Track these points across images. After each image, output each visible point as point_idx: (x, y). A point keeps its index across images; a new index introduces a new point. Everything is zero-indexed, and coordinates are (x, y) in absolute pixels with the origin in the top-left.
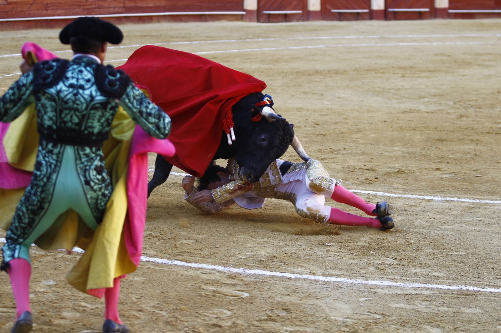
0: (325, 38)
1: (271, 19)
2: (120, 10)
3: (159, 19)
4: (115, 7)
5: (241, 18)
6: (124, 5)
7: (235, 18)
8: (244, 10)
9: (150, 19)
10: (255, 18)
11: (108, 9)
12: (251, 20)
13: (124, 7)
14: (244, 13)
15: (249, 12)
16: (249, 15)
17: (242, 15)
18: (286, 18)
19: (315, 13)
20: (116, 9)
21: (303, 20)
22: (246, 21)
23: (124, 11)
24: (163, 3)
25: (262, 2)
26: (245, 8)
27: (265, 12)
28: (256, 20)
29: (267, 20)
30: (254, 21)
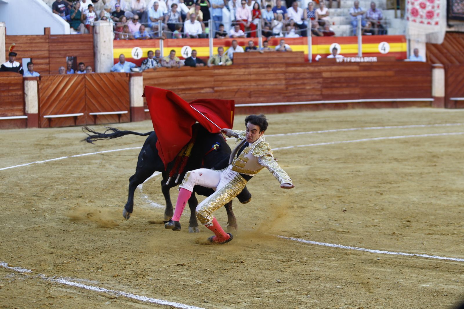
1: (457, 105)
2: (317, 98)
3: (354, 105)
4: (313, 95)
5: (429, 104)
6: (322, 92)
7: (424, 104)
8: (432, 97)
9: (345, 106)
10: (443, 104)
11: (306, 97)
12: (439, 106)
13: (321, 95)
14: (432, 100)
15: (437, 99)
16: (437, 102)
17: (431, 102)
20: (314, 97)
22: (434, 107)
23: (321, 98)
24: (357, 91)
25: (450, 90)
26: (433, 95)
27: (451, 99)
28: (443, 107)
29: (454, 106)
30: (441, 107)
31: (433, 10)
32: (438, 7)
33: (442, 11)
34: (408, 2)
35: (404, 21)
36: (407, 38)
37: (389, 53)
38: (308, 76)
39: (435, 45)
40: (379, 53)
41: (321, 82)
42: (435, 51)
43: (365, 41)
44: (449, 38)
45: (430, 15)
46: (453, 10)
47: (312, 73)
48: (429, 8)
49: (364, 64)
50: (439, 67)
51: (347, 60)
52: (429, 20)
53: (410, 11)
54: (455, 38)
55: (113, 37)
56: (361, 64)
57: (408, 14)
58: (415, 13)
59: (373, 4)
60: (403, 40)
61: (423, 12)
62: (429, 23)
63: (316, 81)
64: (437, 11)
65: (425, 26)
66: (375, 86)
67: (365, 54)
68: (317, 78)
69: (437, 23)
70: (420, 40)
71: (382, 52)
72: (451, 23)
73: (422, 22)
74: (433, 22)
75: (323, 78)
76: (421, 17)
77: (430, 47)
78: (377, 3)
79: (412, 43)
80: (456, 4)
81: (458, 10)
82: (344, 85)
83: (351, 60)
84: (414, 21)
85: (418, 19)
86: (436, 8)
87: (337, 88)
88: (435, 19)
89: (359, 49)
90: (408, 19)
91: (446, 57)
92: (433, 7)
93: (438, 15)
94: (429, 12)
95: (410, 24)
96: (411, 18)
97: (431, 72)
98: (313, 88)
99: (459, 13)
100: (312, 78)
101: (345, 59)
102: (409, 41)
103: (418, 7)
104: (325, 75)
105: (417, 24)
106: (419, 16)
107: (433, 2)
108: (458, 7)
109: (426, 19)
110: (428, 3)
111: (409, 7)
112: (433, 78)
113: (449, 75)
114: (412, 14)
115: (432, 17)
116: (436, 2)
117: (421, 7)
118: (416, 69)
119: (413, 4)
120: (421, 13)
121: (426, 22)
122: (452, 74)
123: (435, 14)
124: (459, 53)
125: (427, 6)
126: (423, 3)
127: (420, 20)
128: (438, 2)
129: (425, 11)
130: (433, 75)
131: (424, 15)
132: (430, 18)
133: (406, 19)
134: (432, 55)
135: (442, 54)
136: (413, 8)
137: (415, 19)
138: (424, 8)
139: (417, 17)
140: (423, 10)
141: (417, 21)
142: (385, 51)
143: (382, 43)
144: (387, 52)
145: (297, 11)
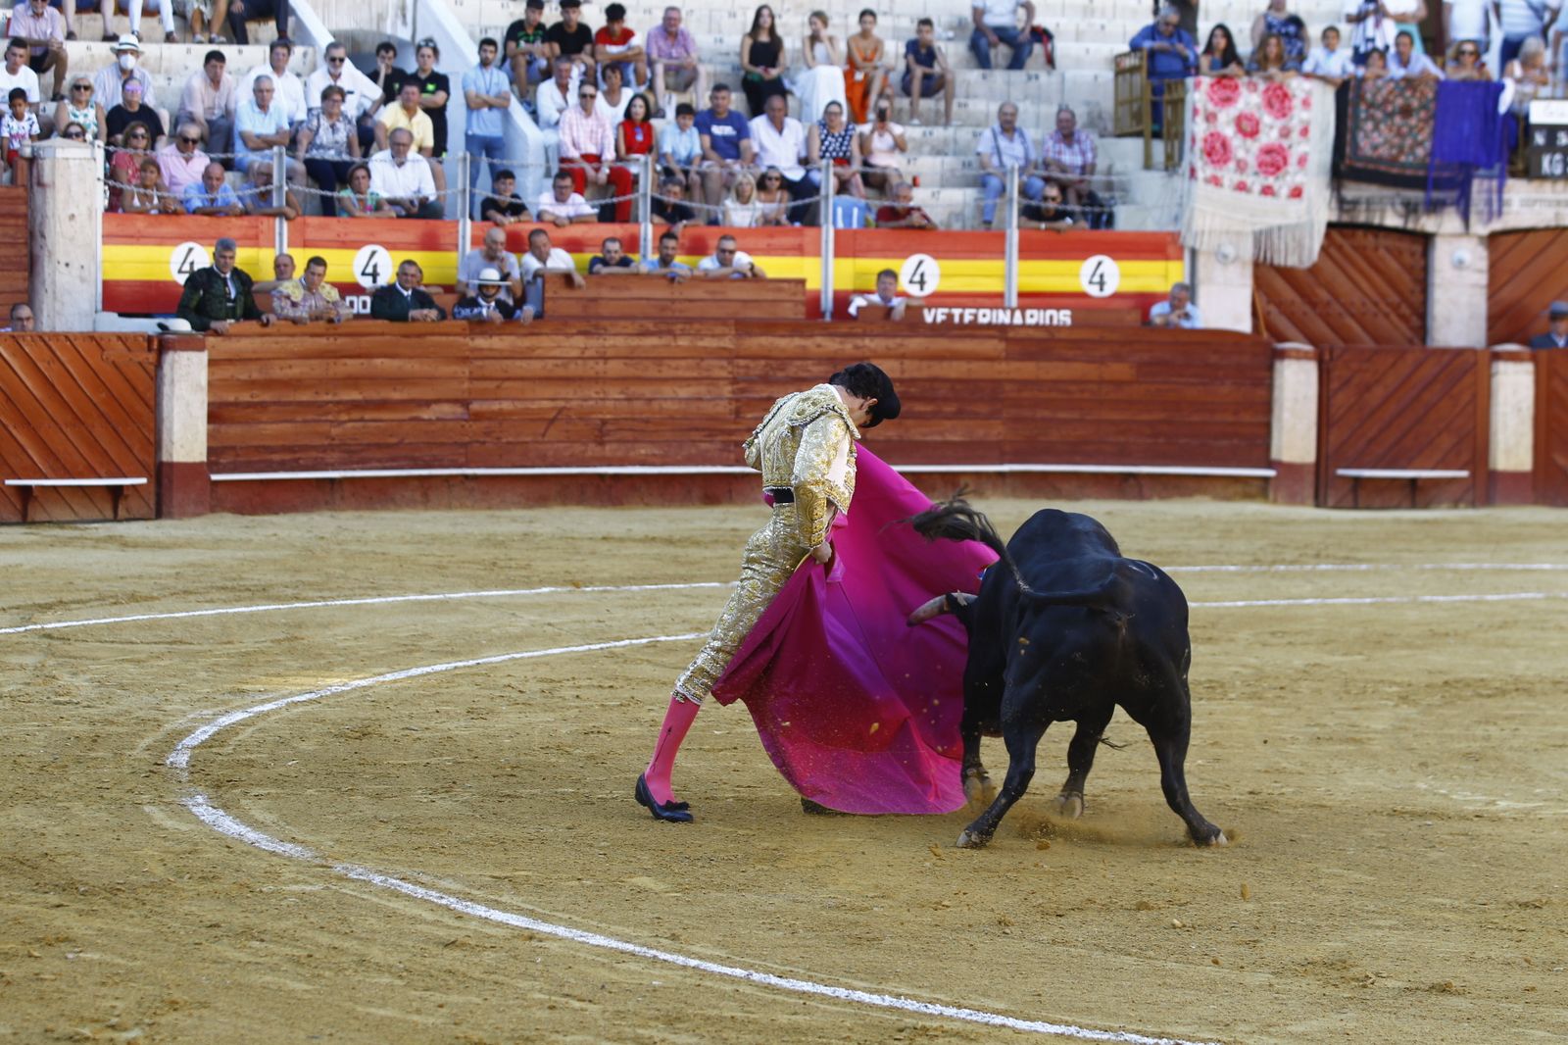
0: (1547, 566)
1: (1361, 494)
5: (1260, 490)
7: (1239, 488)
8: (1270, 464)
10: (1309, 491)
12: (1293, 499)
14: (1270, 473)
15: (1289, 470)
16: (1287, 482)
17: (1266, 479)
18: (1415, 494)
19: (1515, 477)
21: (1473, 504)
22: (1275, 501)
24: (996, 431)
25: (1334, 438)
26: (1275, 455)
27: (1341, 472)
28: (1311, 500)
29: (1350, 498)
30: (1303, 503)
31: (1285, 143)
32: (1305, 132)
33: (1317, 149)
34: (1195, 112)
35: (1180, 182)
36: (1189, 242)
37: (1116, 296)
39: (1286, 273)
40: (1084, 295)
42: (1288, 293)
43: (1028, 251)
44: (1340, 248)
45: (1274, 160)
46: (1356, 146)
48: (1269, 135)
49: (1022, 334)
50: (1300, 356)
52: (1270, 181)
53: (1199, 145)
54: (1361, 250)
55: (102, 202)
56: (1011, 334)
57: (1194, 157)
58: (1218, 151)
59: (1064, 115)
60: (1171, 250)
61: (1245, 150)
62: (1267, 191)
64: (1297, 148)
65: (1254, 199)
66: (1062, 415)
67: (1031, 299)
69: (1297, 193)
70: (1230, 250)
71: (1093, 291)
72: (1352, 191)
73: (1241, 187)
74: (1283, 186)
76: (1241, 166)
77: (1268, 276)
78: (1081, 113)
79: (1201, 260)
80: (1369, 126)
81: (1375, 148)
82: (950, 408)
84: (1216, 181)
85: (1229, 175)
86: (1295, 136)
87: (921, 416)
88: (1293, 176)
89: (1008, 277)
90: (1193, 172)
91: (1326, 318)
92: (1285, 133)
93: (1302, 161)
94: (1268, 151)
95: (1201, 188)
96: (1205, 170)
97: (1270, 368)
99: (1379, 160)
102: (1194, 253)
103: (1229, 131)
105: (1226, 192)
106: (1232, 165)
107: (1284, 115)
108: (1375, 135)
109: (1256, 174)
110: (1267, 119)
111: (1197, 128)
112: (1277, 393)
113: (1334, 385)
114: (1209, 154)
115: (1278, 169)
116: (1298, 116)
117: (1240, 130)
118: (1214, 359)
119: (1210, 118)
120: (1241, 154)
121: (1257, 188)
122: (1346, 383)
123: (1293, 159)
124: (1376, 304)
125: (1262, 127)
126: (1249, 118)
127: (1237, 178)
128: (1305, 115)
129: (1255, 146)
130: (1277, 382)
131: (1252, 161)
132: (1273, 174)
133: (1187, 173)
134: (1272, 309)
135: (1313, 305)
136: (1212, 135)
137: (1219, 174)
138: (1253, 133)
139: (1225, 168)
140: (1249, 142)
141: (1226, 182)
142: (1101, 289)
143: (1093, 261)
144: (1108, 291)
145: (780, 129)
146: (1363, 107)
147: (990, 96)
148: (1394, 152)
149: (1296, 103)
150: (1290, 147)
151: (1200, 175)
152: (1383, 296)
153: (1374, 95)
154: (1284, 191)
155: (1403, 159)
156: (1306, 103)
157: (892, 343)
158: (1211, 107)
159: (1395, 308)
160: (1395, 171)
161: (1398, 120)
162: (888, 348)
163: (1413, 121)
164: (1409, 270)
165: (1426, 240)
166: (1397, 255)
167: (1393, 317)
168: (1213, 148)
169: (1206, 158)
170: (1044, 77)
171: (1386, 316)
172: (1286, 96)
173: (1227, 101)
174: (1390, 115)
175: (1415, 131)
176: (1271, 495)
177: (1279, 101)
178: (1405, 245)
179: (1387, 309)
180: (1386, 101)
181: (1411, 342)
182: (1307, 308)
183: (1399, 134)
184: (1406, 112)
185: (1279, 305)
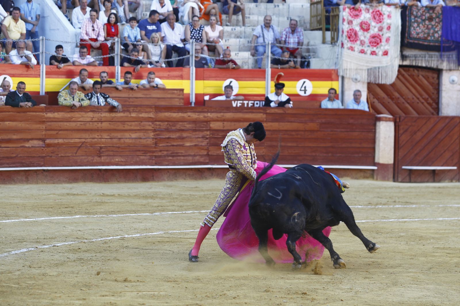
1: (412, 176)
2: (202, 160)
4: (195, 156)
5: (371, 174)
6: (208, 152)
7: (362, 174)
8: (375, 164)
10: (391, 176)
11: (185, 158)
12: (384, 179)
13: (208, 155)
14: (375, 168)
15: (382, 167)
16: (382, 171)
17: (373, 170)
18: (435, 176)
20: (197, 158)
21: (459, 180)
22: (377, 180)
23: (207, 161)
25: (401, 154)
26: (377, 160)
27: (404, 167)
28: (392, 179)
29: (408, 178)
30: (388, 180)
31: (381, 33)
32: (389, 28)
33: (394, 35)
34: (344, 20)
35: (337, 49)
36: (341, 73)
37: (311, 95)
38: (188, 126)
39: (382, 87)
40: (298, 95)
41: (208, 137)
42: (382, 94)
44: (403, 76)
45: (376, 40)
46: (410, 34)
47: (195, 122)
48: (374, 31)
49: (273, 111)
50: (387, 120)
51: (248, 104)
52: (375, 49)
53: (345, 34)
54: (412, 76)
56: (268, 111)
57: (343, 38)
58: (353, 36)
59: (293, 22)
60: (334, 76)
61: (364, 36)
62: (373, 53)
63: (201, 134)
64: (386, 34)
65: (368, 56)
66: (289, 144)
68: (202, 131)
69: (386, 53)
70: (358, 77)
71: (302, 93)
72: (407, 52)
73: (362, 52)
74: (380, 51)
75: (210, 130)
76: (362, 43)
77: (374, 88)
79: (346, 81)
80: (415, 25)
81: (418, 34)
83: (254, 104)
84: (352, 49)
85: (357, 46)
86: (385, 30)
88: (384, 46)
89: (267, 88)
90: (342, 44)
91: (397, 104)
92: (381, 29)
93: (388, 40)
94: (374, 37)
95: (346, 52)
96: (348, 44)
97: (375, 125)
98: (196, 145)
99: (419, 39)
100: (195, 130)
101: (246, 102)
102: (343, 78)
103: (357, 28)
104: (214, 125)
105: (356, 53)
106: (358, 42)
107: (380, 22)
108: (418, 28)
109: (369, 46)
110: (373, 24)
111: (344, 27)
112: (377, 135)
113: (401, 132)
114: (349, 38)
115: (378, 44)
116: (386, 21)
117: (362, 28)
118: (351, 121)
119: (350, 23)
120: (362, 38)
121: (369, 52)
122: (406, 131)
123: (384, 40)
124: (418, 99)
125: (371, 27)
126: (366, 23)
127: (361, 48)
128: (389, 21)
129: (368, 35)
130: (377, 131)
131: (367, 41)
132: (375, 46)
133: (340, 45)
134: (375, 101)
135: (392, 99)
136: (350, 30)
137: (353, 46)
138: (367, 30)
139: (355, 44)
140: (366, 33)
141: (356, 49)
142: (305, 93)
143: (302, 81)
144: (308, 93)
145: (173, 28)
146: (413, 17)
147: (259, 14)
148: (426, 35)
149: (385, 17)
150: (383, 35)
151: (345, 46)
152: (421, 95)
153: (417, 13)
154: (381, 53)
155: (429, 38)
156: (389, 16)
157: (219, 115)
158: (350, 18)
159: (426, 100)
160: (426, 43)
161: (427, 22)
162: (217, 117)
163: (433, 23)
164: (432, 84)
165: (438, 72)
166: (427, 78)
167: (425, 104)
168: (351, 35)
169: (348, 39)
170: (281, 6)
171: (422, 103)
172: (381, 14)
173: (357, 16)
174: (424, 20)
175: (434, 27)
176: (375, 177)
177: (378, 16)
178: (430, 74)
179: (423, 101)
180: (422, 15)
181: (433, 114)
182: (390, 100)
183: (428, 28)
184: (430, 19)
185: (378, 99)
